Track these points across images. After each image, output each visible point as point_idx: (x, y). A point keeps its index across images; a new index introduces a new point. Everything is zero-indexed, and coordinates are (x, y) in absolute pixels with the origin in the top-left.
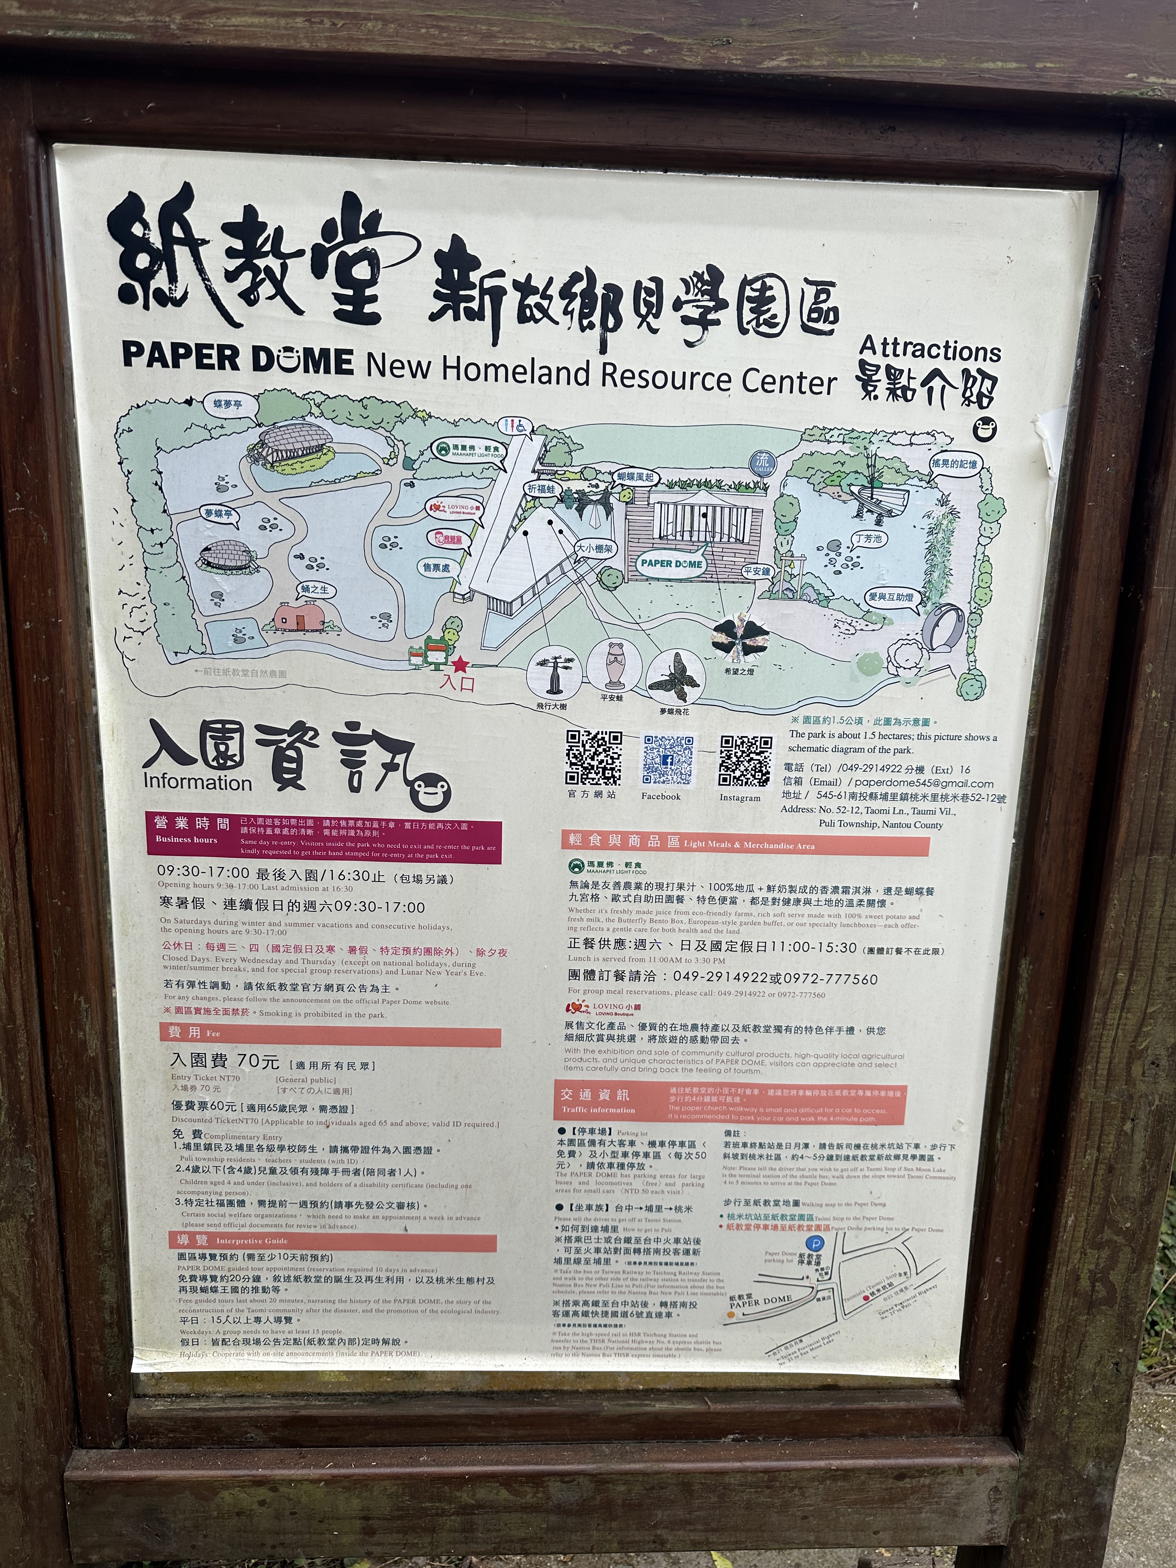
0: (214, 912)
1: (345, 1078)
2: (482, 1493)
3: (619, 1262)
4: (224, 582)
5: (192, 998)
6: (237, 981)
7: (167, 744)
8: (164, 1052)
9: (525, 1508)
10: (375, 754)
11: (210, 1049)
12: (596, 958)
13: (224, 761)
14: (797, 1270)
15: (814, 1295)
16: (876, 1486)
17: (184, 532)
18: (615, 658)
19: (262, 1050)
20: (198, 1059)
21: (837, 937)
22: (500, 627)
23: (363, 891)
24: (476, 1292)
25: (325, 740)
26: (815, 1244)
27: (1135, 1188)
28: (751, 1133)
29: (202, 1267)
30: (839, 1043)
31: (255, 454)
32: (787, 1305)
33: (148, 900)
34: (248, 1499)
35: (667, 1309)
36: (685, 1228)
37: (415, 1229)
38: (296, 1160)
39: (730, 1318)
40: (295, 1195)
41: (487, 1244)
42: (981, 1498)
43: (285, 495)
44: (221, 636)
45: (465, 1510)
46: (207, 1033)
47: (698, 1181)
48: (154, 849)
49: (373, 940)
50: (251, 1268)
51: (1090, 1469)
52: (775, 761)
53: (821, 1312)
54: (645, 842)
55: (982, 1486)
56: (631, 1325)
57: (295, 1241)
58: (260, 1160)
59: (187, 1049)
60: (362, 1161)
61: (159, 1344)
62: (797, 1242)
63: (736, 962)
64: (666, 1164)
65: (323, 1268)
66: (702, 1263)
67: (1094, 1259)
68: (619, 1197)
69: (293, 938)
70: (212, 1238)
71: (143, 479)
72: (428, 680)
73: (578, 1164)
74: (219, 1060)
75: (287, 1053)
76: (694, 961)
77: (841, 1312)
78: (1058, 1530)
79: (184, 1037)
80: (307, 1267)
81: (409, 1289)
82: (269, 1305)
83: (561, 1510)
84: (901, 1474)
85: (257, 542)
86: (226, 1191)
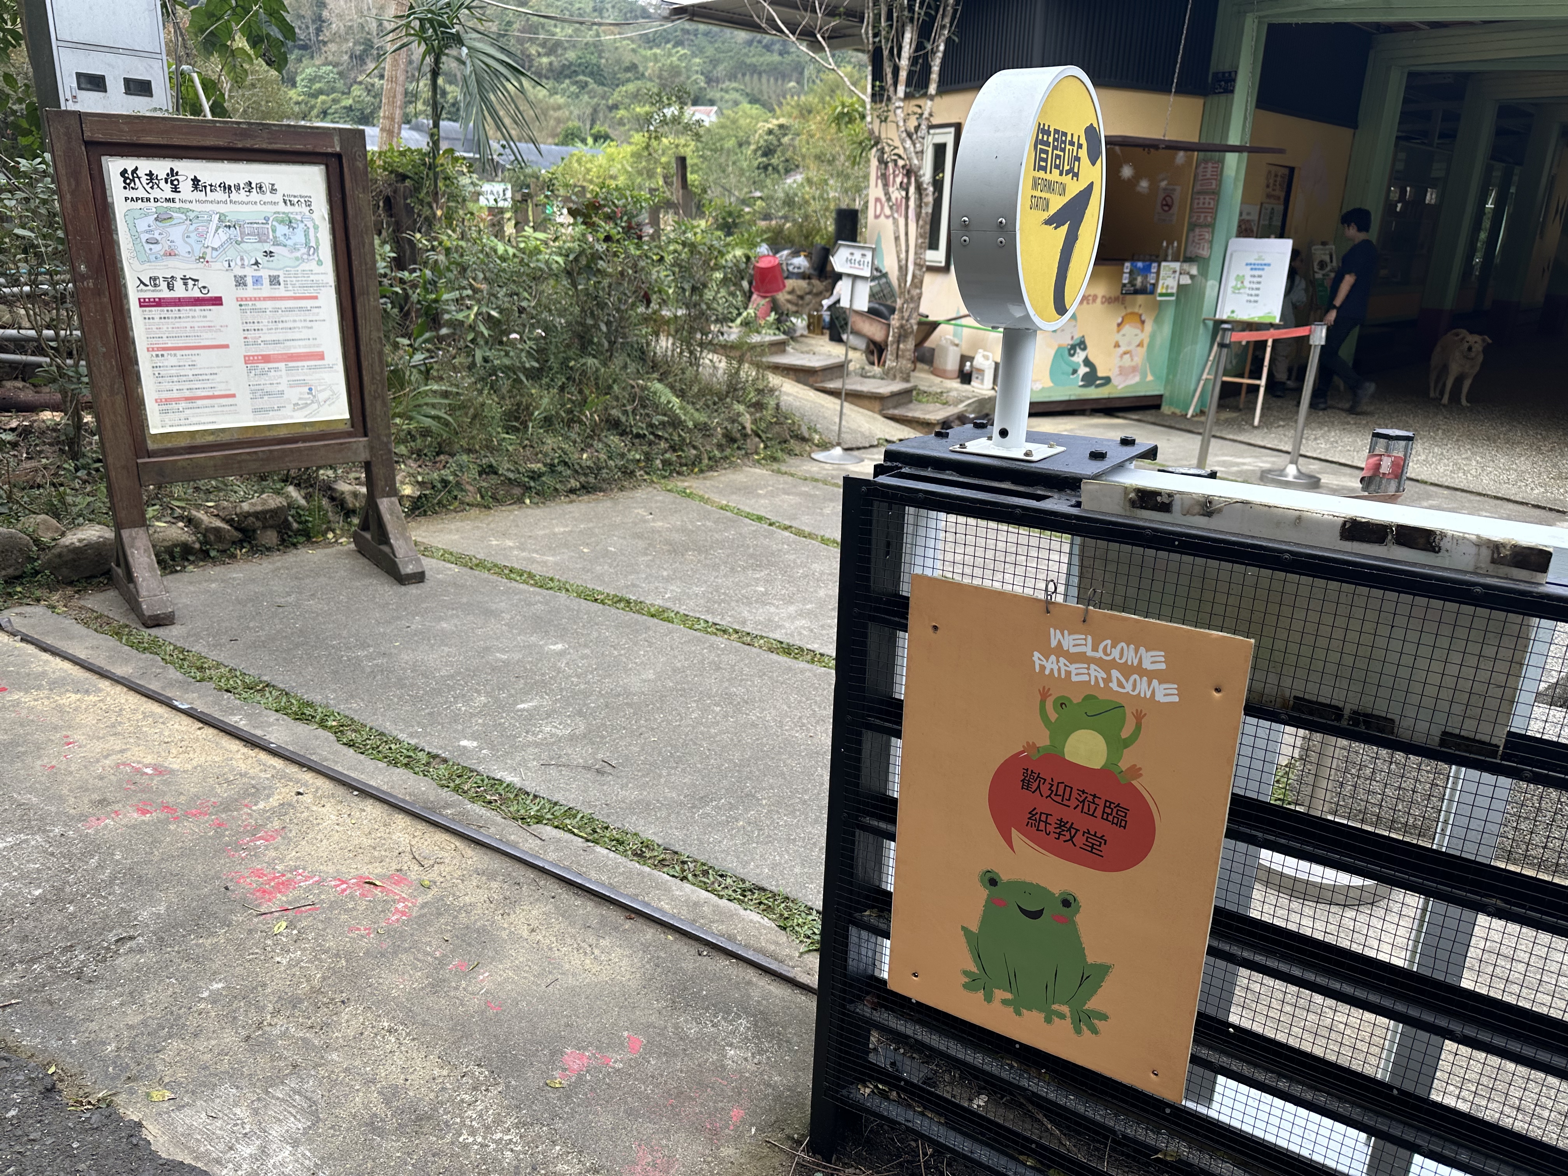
0: (157, 320)
1: (194, 358)
2: (243, 457)
3: (266, 398)
4: (152, 246)
5: (154, 341)
6: (164, 336)
7: (142, 282)
8: (148, 355)
9: (255, 460)
10: (190, 282)
11: (160, 353)
12: (248, 326)
13: (155, 285)
14: (307, 396)
15: (313, 402)
16: (336, 447)
17: (142, 236)
18: (242, 259)
19: (173, 352)
20: (157, 356)
21: (302, 318)
22: (215, 253)
23: (191, 314)
24: (232, 408)
25: (178, 279)
26: (310, 389)
27: (378, 370)
28: (291, 364)
29: (164, 407)
30: (307, 342)
31: (156, 219)
32: (307, 405)
33: (141, 319)
34: (185, 464)
35: (279, 408)
36: (280, 388)
37: (216, 393)
38: (184, 378)
39: (294, 410)
40: (185, 387)
41: (233, 396)
42: (362, 449)
43: (164, 228)
44: (152, 258)
45: (239, 462)
46: (158, 349)
47: (281, 377)
48: (141, 306)
49: (196, 325)
50: (177, 406)
51: (385, 440)
52: (281, 280)
53: (315, 406)
54: (255, 299)
55: (361, 445)
56: (271, 413)
57: (187, 399)
58: (175, 379)
59: (154, 353)
60: (201, 378)
61: (155, 427)
62: (306, 389)
63: (280, 325)
64: (273, 373)
65: (194, 405)
66: (285, 396)
67: (373, 387)
68: (263, 382)
69: (177, 325)
70: (166, 400)
71: (131, 225)
72: (200, 265)
73: (252, 375)
74: (162, 355)
75: (179, 353)
76: (271, 325)
77: (320, 405)
78: (382, 455)
79: (153, 350)
80: (191, 405)
81: (216, 409)
82: (182, 416)
83: (262, 460)
84: (341, 444)
85: (159, 238)
86: (168, 388)
